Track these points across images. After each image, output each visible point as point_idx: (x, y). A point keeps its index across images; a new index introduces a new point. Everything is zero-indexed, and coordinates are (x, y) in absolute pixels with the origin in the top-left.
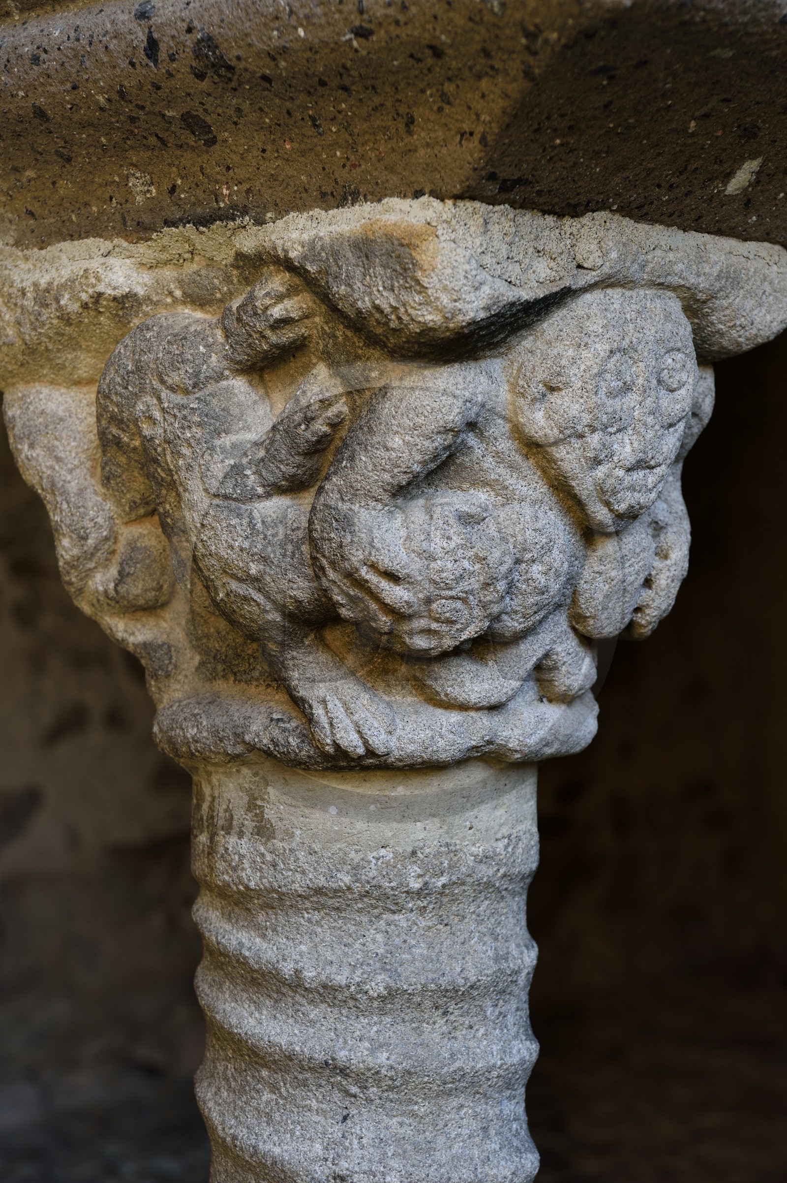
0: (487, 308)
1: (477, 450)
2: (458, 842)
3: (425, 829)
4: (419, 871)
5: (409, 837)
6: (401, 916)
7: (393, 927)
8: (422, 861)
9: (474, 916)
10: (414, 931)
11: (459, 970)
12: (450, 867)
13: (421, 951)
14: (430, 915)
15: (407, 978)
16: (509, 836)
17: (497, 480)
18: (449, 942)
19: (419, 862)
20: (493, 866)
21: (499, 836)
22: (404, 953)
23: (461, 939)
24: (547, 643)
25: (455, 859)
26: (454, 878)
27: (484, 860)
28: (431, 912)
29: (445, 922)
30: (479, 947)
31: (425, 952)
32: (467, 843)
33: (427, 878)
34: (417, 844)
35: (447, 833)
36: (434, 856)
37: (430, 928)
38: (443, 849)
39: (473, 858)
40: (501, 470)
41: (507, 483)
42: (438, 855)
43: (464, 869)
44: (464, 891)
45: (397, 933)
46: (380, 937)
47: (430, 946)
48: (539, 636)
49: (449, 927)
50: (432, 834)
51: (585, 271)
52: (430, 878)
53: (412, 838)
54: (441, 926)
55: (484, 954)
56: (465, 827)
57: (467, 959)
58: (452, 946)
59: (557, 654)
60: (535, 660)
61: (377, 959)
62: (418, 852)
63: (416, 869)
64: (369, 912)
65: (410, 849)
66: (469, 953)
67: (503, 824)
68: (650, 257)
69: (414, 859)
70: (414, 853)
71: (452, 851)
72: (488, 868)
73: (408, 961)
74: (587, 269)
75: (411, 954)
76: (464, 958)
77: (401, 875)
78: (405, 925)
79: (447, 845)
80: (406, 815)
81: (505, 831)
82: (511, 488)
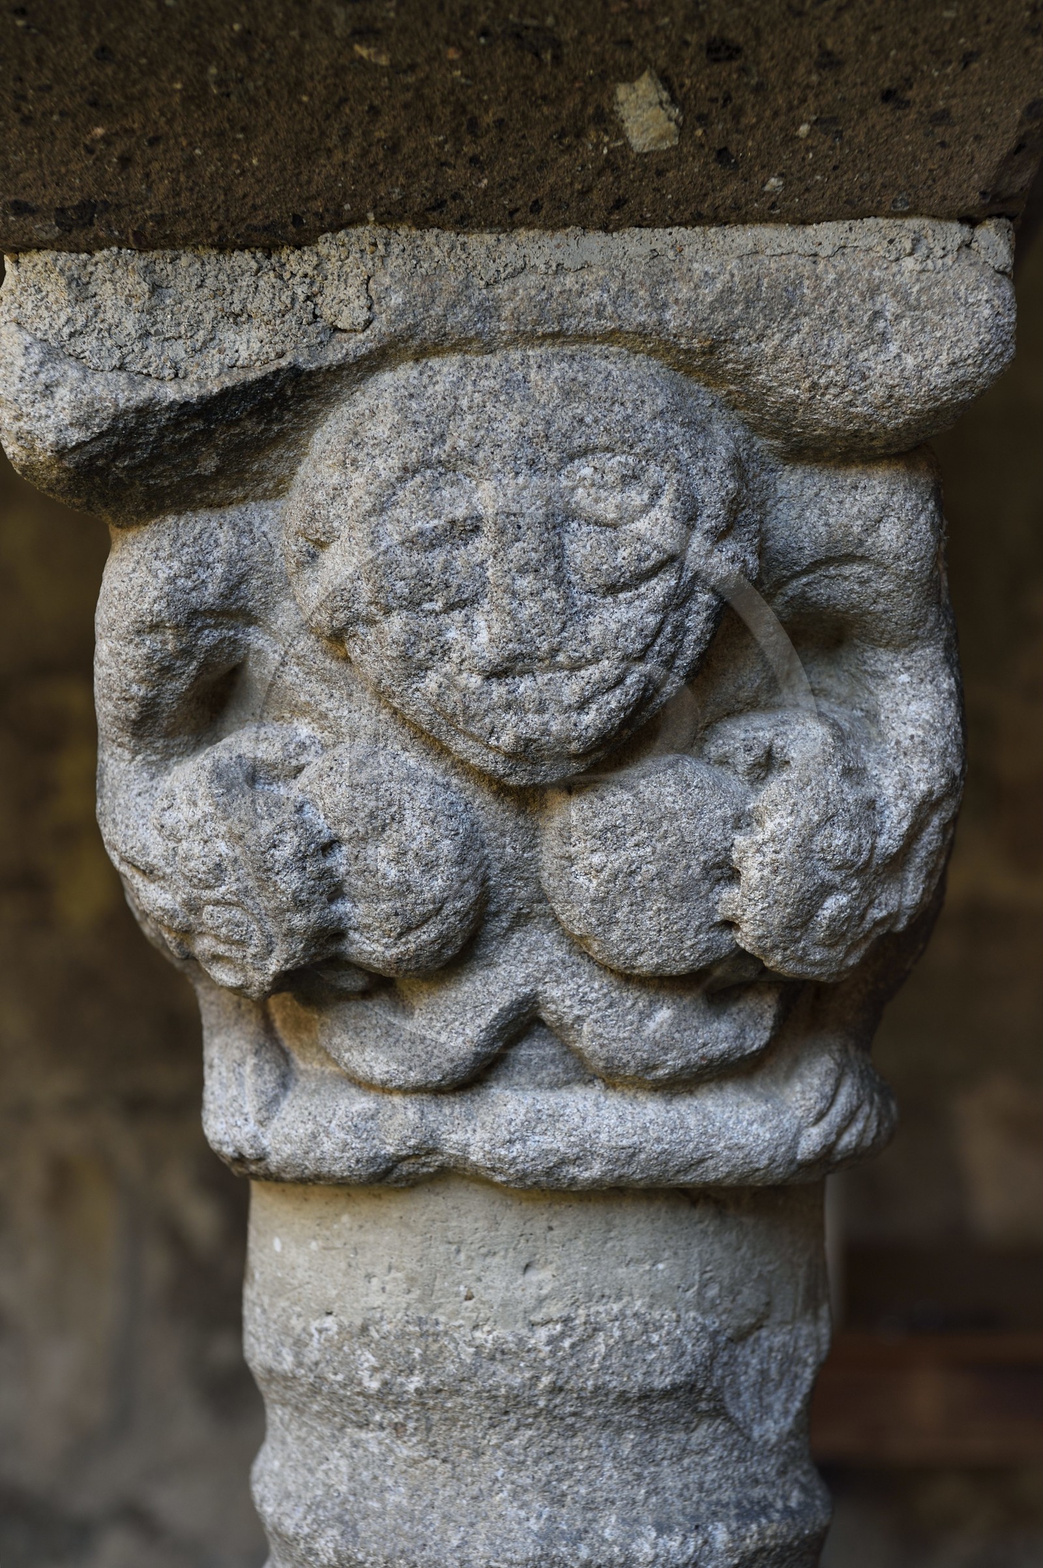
0: (81, 423)
1: (271, 655)
2: (442, 1319)
3: (383, 1289)
4: (373, 1361)
5: (358, 1301)
6: (371, 1435)
7: (361, 1451)
8: (377, 1344)
9: (499, 1453)
10: (390, 1463)
11: (455, 1542)
12: (424, 1358)
13: (398, 1499)
14: (414, 1440)
15: (365, 1541)
16: (566, 1321)
17: (308, 704)
18: (449, 1491)
19: (373, 1345)
20: (521, 1370)
21: (537, 1317)
22: (371, 1499)
23: (474, 1490)
24: (520, 981)
25: (435, 1347)
26: (435, 1381)
27: (498, 1356)
28: (413, 1435)
29: (443, 1455)
30: (512, 1511)
31: (405, 1502)
32: (461, 1322)
33: (387, 1375)
34: (369, 1315)
35: (420, 1300)
36: (397, 1338)
37: (416, 1462)
38: (411, 1328)
39: (472, 1350)
40: (315, 687)
41: (322, 708)
42: (402, 1336)
43: (451, 1368)
44: (464, 1407)
45: (365, 1461)
46: (344, 1465)
47: (415, 1492)
48: (499, 969)
49: (449, 1466)
50: (394, 1300)
51: (344, 336)
52: (393, 1376)
53: (363, 1304)
54: (437, 1462)
55: (519, 1523)
56: (457, 1294)
57: (479, 1526)
58: (451, 1500)
59: (554, 1002)
60: (496, 1011)
61: (337, 1501)
62: (371, 1328)
63: (369, 1359)
64: (330, 1420)
65: (358, 1322)
66: (486, 1518)
67: (546, 1298)
68: (502, 291)
69: (366, 1340)
70: (364, 1329)
71: (428, 1333)
72: (512, 1371)
73: (374, 1512)
74: (345, 331)
75: (382, 1500)
76: (472, 1525)
77: (348, 1364)
78: (376, 1451)
79: (420, 1322)
80: (353, 1263)
81: (554, 1310)
82: (331, 715)
